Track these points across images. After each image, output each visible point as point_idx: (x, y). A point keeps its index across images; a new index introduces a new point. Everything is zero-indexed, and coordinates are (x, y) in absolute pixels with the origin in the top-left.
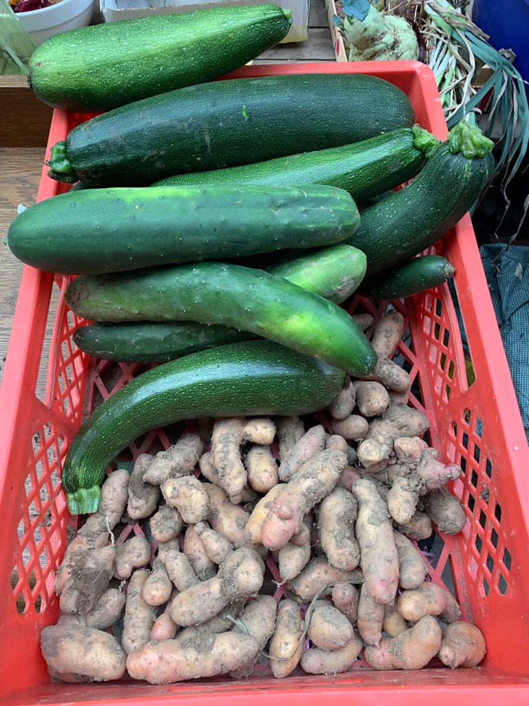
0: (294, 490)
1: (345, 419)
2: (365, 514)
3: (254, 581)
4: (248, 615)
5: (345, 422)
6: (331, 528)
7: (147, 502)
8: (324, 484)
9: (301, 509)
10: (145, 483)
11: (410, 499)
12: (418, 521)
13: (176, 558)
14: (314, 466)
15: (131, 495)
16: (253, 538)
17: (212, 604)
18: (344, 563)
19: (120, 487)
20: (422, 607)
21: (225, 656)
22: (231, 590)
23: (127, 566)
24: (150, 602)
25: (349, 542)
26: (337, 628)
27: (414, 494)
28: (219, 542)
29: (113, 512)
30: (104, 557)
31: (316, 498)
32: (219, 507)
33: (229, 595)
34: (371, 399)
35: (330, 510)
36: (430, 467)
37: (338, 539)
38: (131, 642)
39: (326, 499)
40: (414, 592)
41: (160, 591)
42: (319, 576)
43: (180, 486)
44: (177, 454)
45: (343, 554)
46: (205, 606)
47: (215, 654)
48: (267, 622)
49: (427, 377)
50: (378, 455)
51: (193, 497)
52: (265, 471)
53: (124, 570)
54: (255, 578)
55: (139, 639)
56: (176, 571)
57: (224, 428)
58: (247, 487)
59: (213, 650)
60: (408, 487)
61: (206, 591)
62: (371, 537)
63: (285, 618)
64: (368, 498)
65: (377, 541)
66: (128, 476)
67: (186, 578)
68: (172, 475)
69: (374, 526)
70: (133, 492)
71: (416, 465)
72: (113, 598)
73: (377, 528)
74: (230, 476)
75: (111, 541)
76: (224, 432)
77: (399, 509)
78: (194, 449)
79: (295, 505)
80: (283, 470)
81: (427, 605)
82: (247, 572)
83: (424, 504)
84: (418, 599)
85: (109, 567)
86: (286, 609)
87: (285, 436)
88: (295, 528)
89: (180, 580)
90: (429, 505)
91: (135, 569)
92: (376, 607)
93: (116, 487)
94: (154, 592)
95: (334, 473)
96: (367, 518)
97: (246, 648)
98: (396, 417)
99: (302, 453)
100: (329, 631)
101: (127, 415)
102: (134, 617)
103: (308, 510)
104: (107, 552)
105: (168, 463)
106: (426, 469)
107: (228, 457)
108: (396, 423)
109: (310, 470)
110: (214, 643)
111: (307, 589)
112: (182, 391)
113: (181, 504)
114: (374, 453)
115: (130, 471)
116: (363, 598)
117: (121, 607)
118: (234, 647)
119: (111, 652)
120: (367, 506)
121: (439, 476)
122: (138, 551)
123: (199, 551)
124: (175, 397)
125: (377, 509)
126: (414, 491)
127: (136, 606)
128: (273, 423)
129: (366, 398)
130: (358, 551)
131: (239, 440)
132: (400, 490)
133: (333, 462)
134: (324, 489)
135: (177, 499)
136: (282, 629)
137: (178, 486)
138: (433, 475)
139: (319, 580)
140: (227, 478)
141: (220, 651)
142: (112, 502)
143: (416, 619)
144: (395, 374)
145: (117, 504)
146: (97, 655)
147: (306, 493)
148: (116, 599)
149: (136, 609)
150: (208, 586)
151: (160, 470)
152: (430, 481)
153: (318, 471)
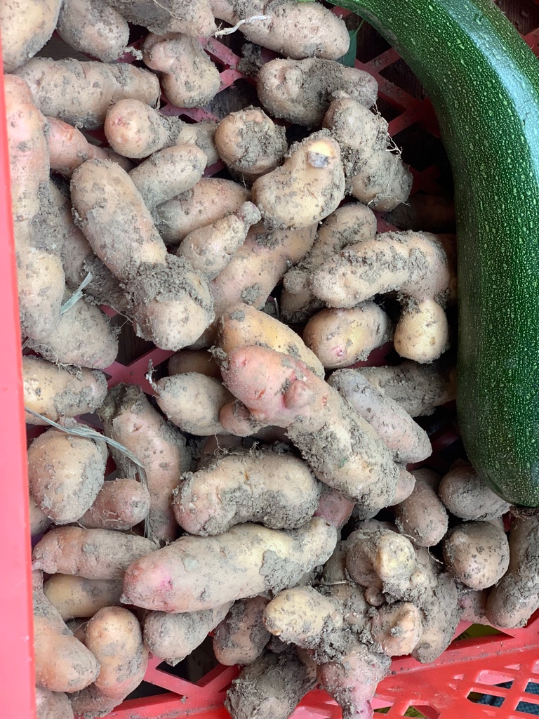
0: (332, 410)
1: (440, 499)
2: (278, 544)
3: (172, 334)
4: (86, 314)
5: (434, 501)
6: (255, 478)
7: (293, 101)
8: (340, 467)
9: (299, 425)
10: (328, 94)
11: (309, 634)
12: (252, 640)
13: (194, 167)
14: (373, 446)
15: (306, 64)
16: (234, 323)
17: (121, 246)
18: (191, 505)
19: (318, 42)
20: (113, 656)
21: (27, 276)
22: (151, 286)
23: (171, 61)
24: (114, 116)
25: (231, 515)
26: (75, 494)
27: (317, 640)
28: (223, 253)
29: (271, 27)
30: (196, 16)
31: (314, 452)
32: (279, 248)
33: (140, 283)
34: (484, 555)
35: (287, 478)
36: (368, 672)
37: (237, 494)
38: (37, 78)
39: (305, 469)
40: (138, 639)
41: (136, 137)
42: (158, 452)
43: (331, 173)
44: (381, 159)
45: (210, 504)
46: (117, 232)
47: (30, 256)
48: (76, 352)
49: (501, 653)
50: (392, 573)
51: (309, 198)
52: (349, 342)
53: (164, 56)
54: (178, 336)
55: (44, 94)
56: (172, 168)
57: (435, 257)
58: (316, 305)
59: (37, 252)
60: (330, 629)
61: (145, 235)
62: (241, 558)
63: (78, 386)
64: (306, 548)
65: (235, 570)
66: (338, 56)
67: (157, 187)
68: (348, 154)
69: (260, 564)
70: (312, 71)
71: (368, 644)
72: (114, 36)
73: (257, 569)
74: (349, 275)
75: (222, 28)
76: (429, 259)
77: (293, 613)
78: (387, 195)
79: (307, 412)
80: (352, 378)
81: (115, 663)
82: (187, 319)
83: (284, 653)
84: (128, 647)
85: (175, 26)
86: (93, 386)
87: (408, 380)
88: (265, 412)
89: (153, 177)
90: (282, 663)
91: (162, 76)
92: (109, 566)
93: (320, 34)
94: (134, 124)
95: (360, 487)
96: (273, 549)
97: (40, 316)
98: (442, 599)
99: (387, 419)
100: (68, 476)
101: (476, 58)
102: (82, 82)
103: (292, 435)
104: (206, 22)
105: (370, 143)
106: (363, 663)
107: (386, 271)
108: (430, 599)
109: (366, 439)
110: (48, 251)
111: (131, 429)
112: (527, 176)
113: (294, 175)
114: (393, 564)
115: (345, 60)
116: (123, 539)
117: (95, 52)
118: (42, 293)
119: (26, 40)
120: (294, 549)
121: (352, 690)
122: (197, 83)
123: (200, 211)
124: (514, 160)
125: (289, 568)
126: (322, 640)
127: (101, 84)
128: (438, 357)
129: (483, 544)
130: (215, 532)
131: (410, 289)
132: (325, 614)
133: (380, 485)
134: (330, 466)
135: (304, 166)
136: (60, 379)
137: (331, 167)
138: (354, 679)
139: (151, 453)
140: (345, 268)
141: (36, 266)
142: (291, 26)
143: (93, 643)
144: (526, 601)
145: (286, 37)
146: (23, 12)
147: (324, 433)
148: (113, 42)
149: (96, 85)
150: (152, 239)
151: (358, 128)
152: (341, 672)
153: (365, 457)
